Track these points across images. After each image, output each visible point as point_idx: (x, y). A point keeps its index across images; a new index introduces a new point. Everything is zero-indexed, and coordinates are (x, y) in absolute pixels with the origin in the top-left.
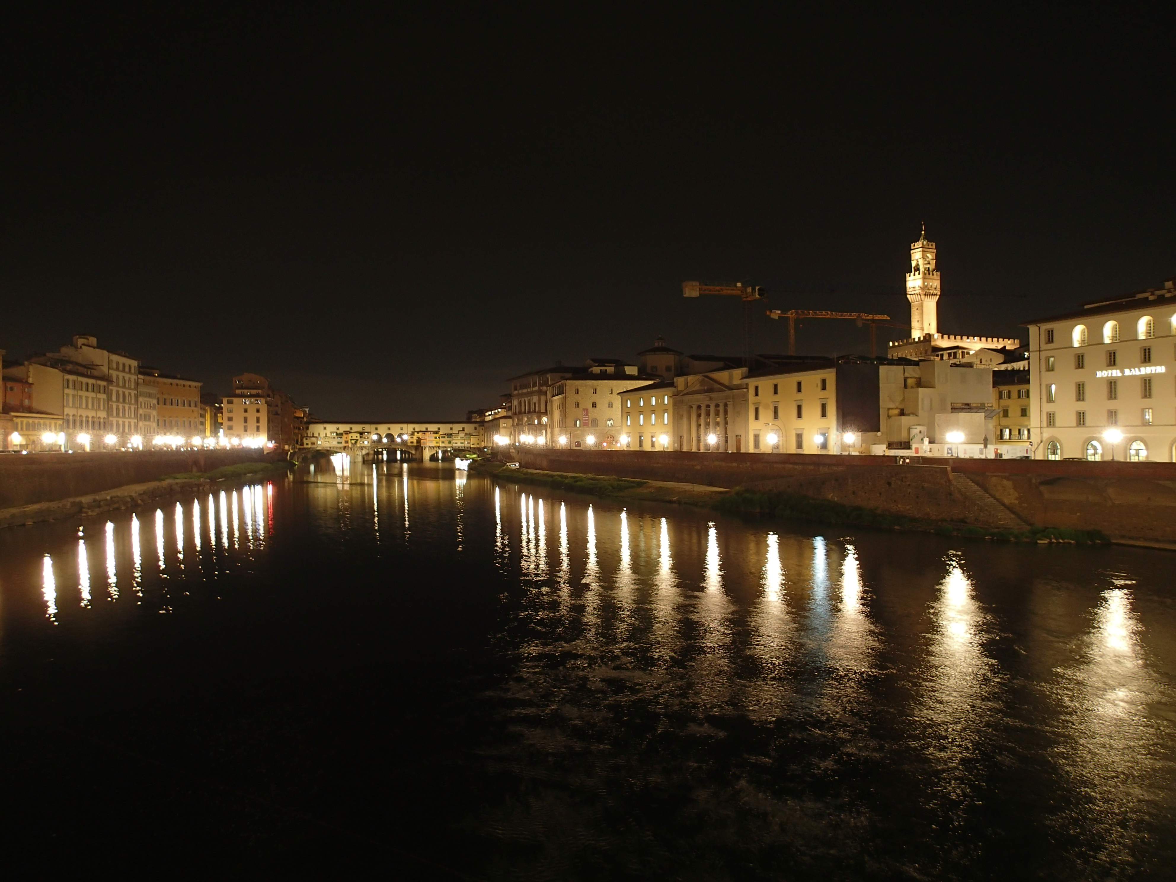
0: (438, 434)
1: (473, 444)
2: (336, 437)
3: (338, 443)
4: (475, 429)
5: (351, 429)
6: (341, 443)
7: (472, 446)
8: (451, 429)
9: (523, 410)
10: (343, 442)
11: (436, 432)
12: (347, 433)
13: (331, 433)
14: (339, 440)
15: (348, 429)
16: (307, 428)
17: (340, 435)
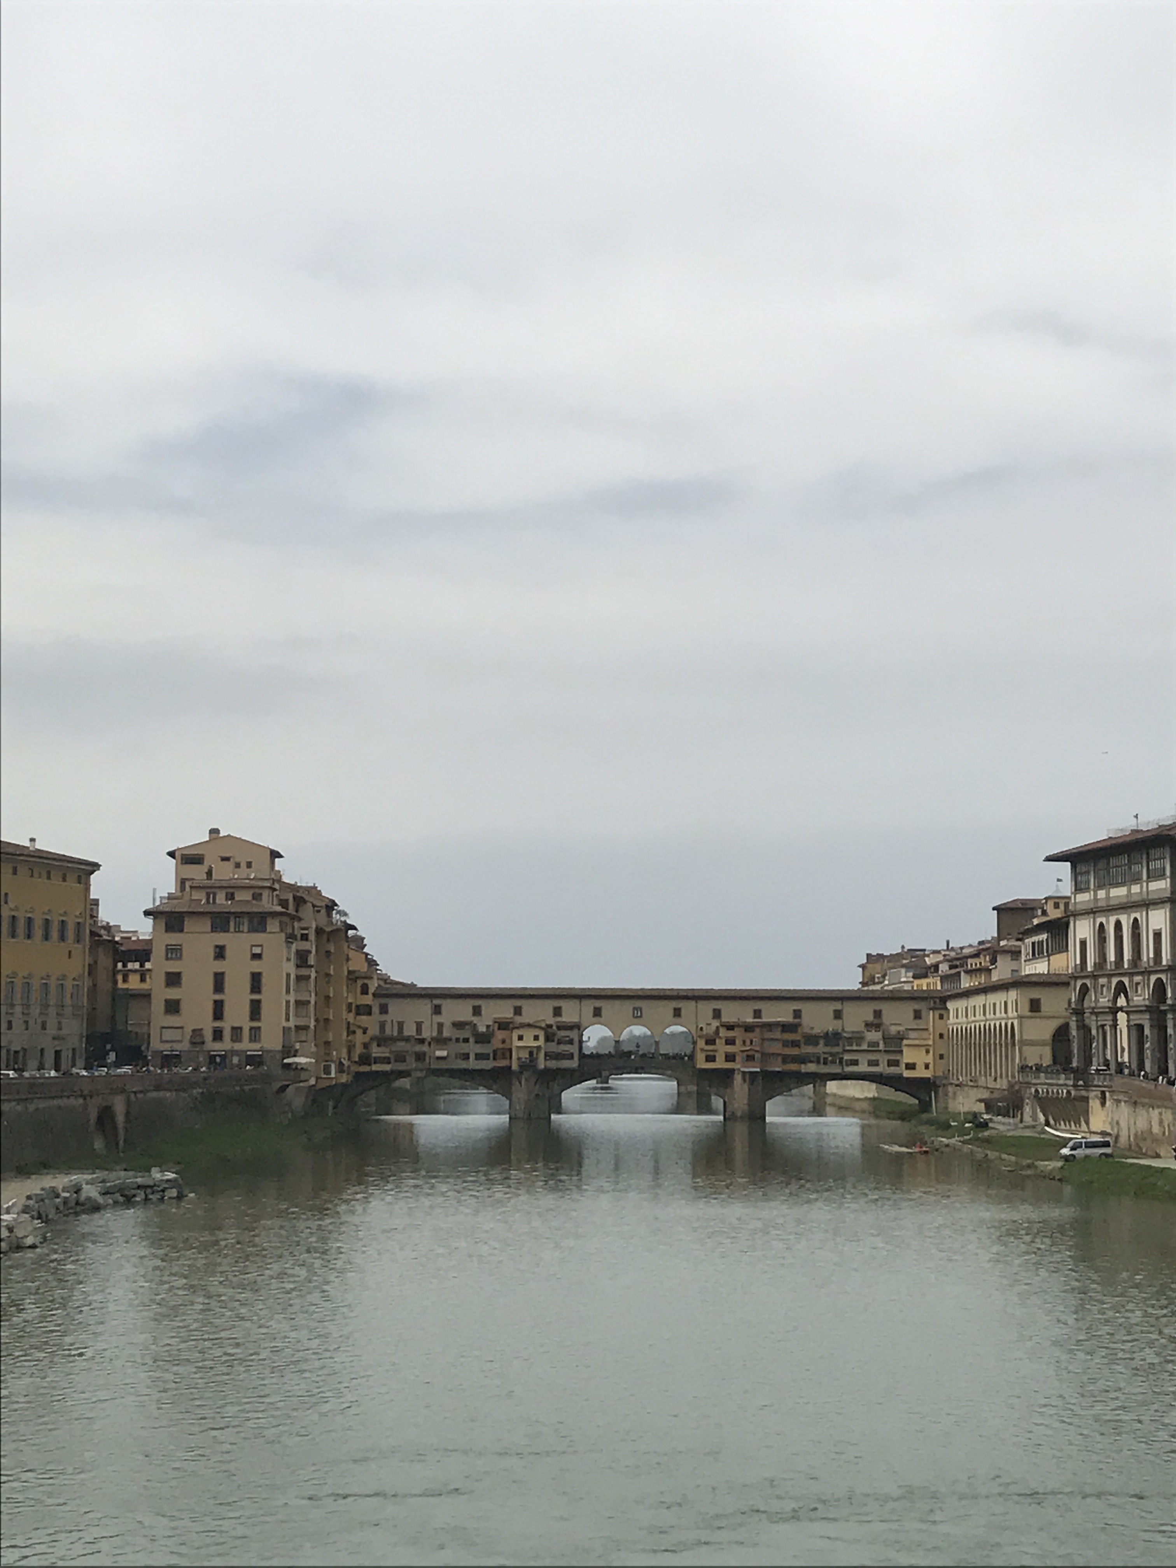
0: (796, 1031)
1: (911, 1066)
2: (472, 1040)
3: (479, 1057)
4: (918, 1015)
5: (518, 1011)
6: (486, 1057)
7: (907, 1074)
8: (838, 1015)
9: (1111, 957)
10: (494, 1055)
11: (786, 1028)
12: (504, 1025)
13: (458, 1025)
14: (482, 1048)
15: (512, 1015)
16: (384, 1010)
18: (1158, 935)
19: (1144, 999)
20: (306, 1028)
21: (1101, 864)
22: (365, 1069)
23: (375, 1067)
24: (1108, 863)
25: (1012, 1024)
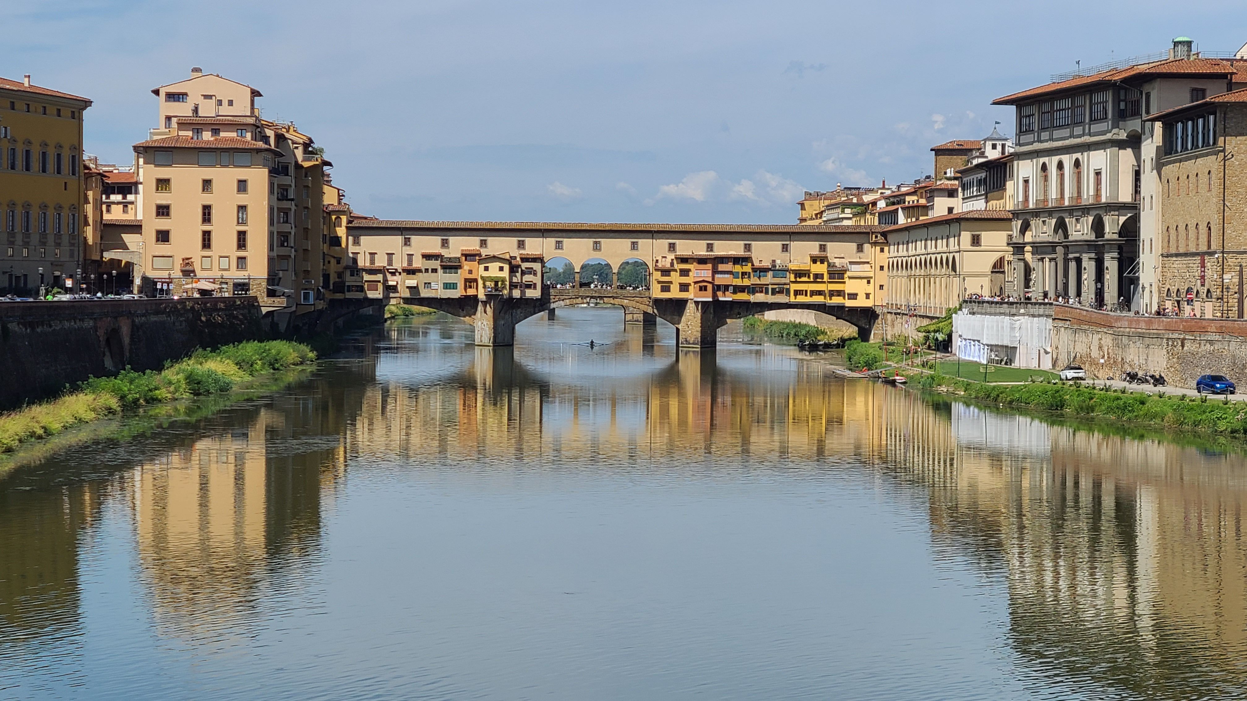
0: (746, 264)
1: (853, 296)
2: (440, 271)
3: (447, 286)
4: (860, 249)
5: (483, 244)
6: (453, 286)
7: (849, 303)
8: (785, 248)
10: (461, 285)
11: (737, 260)
12: (471, 257)
13: (427, 257)
14: (450, 278)
15: (478, 248)
16: (356, 241)
17: (451, 266)
18: (1098, 174)
19: (1083, 234)
20: (287, 257)
21: (1046, 107)
22: (339, 296)
23: (349, 295)
24: (1052, 106)
25: (954, 258)
